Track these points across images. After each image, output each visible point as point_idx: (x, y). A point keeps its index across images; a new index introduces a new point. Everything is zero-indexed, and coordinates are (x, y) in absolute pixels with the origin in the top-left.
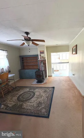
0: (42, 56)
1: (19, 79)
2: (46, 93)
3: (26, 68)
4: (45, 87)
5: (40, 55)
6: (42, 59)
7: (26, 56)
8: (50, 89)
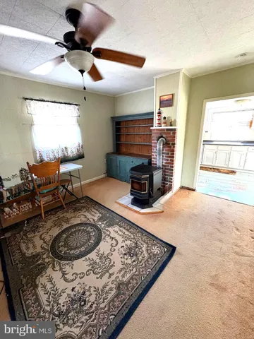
0: (163, 115)
1: (104, 176)
2: (129, 261)
3: (124, 149)
4: (143, 231)
5: (159, 113)
6: (163, 127)
7: (127, 116)
8: (156, 250)
